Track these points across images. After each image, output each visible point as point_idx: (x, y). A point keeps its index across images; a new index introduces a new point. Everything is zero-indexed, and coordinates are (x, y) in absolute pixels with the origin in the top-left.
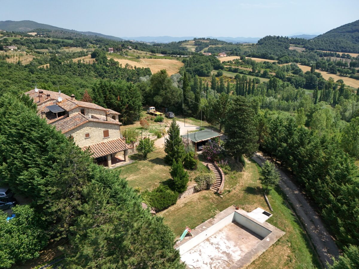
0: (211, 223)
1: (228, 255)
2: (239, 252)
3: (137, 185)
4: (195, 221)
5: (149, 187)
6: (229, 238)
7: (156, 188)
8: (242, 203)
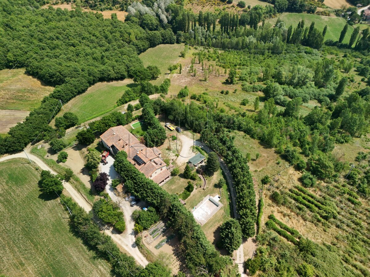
0: (202, 203)
1: (207, 212)
2: (210, 211)
3: (177, 191)
4: (197, 202)
5: (181, 191)
6: (207, 207)
7: (183, 191)
8: (212, 193)
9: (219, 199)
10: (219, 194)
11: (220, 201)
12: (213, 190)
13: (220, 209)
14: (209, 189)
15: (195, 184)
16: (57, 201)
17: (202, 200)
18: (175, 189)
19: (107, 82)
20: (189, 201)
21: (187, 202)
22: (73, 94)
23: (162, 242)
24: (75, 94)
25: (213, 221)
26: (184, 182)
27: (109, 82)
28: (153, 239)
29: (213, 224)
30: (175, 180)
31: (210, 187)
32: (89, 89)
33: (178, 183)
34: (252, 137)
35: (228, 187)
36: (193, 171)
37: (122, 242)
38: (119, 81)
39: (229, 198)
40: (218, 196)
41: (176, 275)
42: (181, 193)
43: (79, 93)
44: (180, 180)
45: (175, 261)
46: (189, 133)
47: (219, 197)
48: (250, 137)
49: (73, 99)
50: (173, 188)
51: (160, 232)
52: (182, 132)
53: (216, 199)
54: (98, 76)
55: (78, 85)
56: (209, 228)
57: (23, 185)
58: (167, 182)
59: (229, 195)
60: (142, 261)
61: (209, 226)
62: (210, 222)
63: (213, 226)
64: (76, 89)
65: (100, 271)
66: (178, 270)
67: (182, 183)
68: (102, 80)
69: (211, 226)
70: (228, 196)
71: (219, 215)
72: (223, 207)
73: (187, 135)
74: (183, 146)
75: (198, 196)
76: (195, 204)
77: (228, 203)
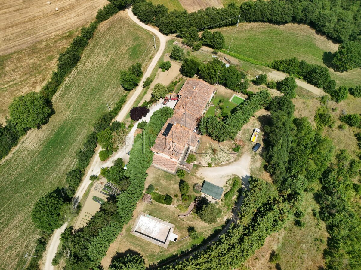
3: (160, 187)
4: (159, 215)
5: (161, 192)
6: (160, 230)
7: (162, 194)
8: (178, 228)
9: (173, 240)
10: (181, 237)
11: (171, 242)
12: (184, 228)
13: (160, 247)
14: (183, 222)
15: (179, 203)
16: (124, 93)
17: (164, 220)
18: (161, 184)
19: (316, 32)
20: (157, 207)
21: (155, 205)
22: (263, 18)
23: (102, 200)
24: (265, 19)
25: (141, 243)
26: (175, 190)
27: (318, 34)
28: (101, 190)
29: (137, 245)
30: (173, 179)
31: (185, 223)
32: (289, 25)
33: (170, 184)
34: (326, 253)
35: (200, 245)
36: (195, 194)
37: (94, 165)
38: (330, 41)
39: (182, 252)
40: (177, 237)
41: (73, 227)
42: (160, 193)
43: (271, 21)
44: (176, 184)
45: (87, 221)
46: (259, 162)
47: (175, 240)
48: (325, 251)
49: (260, 23)
50: (162, 181)
51: (110, 193)
52: (255, 154)
53: (172, 237)
54: (313, 18)
55: (278, 12)
56: (131, 242)
57: (131, 60)
58: (166, 172)
59: (188, 250)
60: (82, 191)
61: (133, 242)
62: (139, 241)
63: (134, 246)
64: (271, 15)
65: (72, 162)
66: (79, 228)
67: (173, 188)
68: (313, 25)
69: (134, 244)
70: (186, 249)
71: (152, 248)
72: (163, 249)
73: (254, 161)
74: (231, 165)
75: (167, 213)
76: (155, 215)
77: (174, 254)
